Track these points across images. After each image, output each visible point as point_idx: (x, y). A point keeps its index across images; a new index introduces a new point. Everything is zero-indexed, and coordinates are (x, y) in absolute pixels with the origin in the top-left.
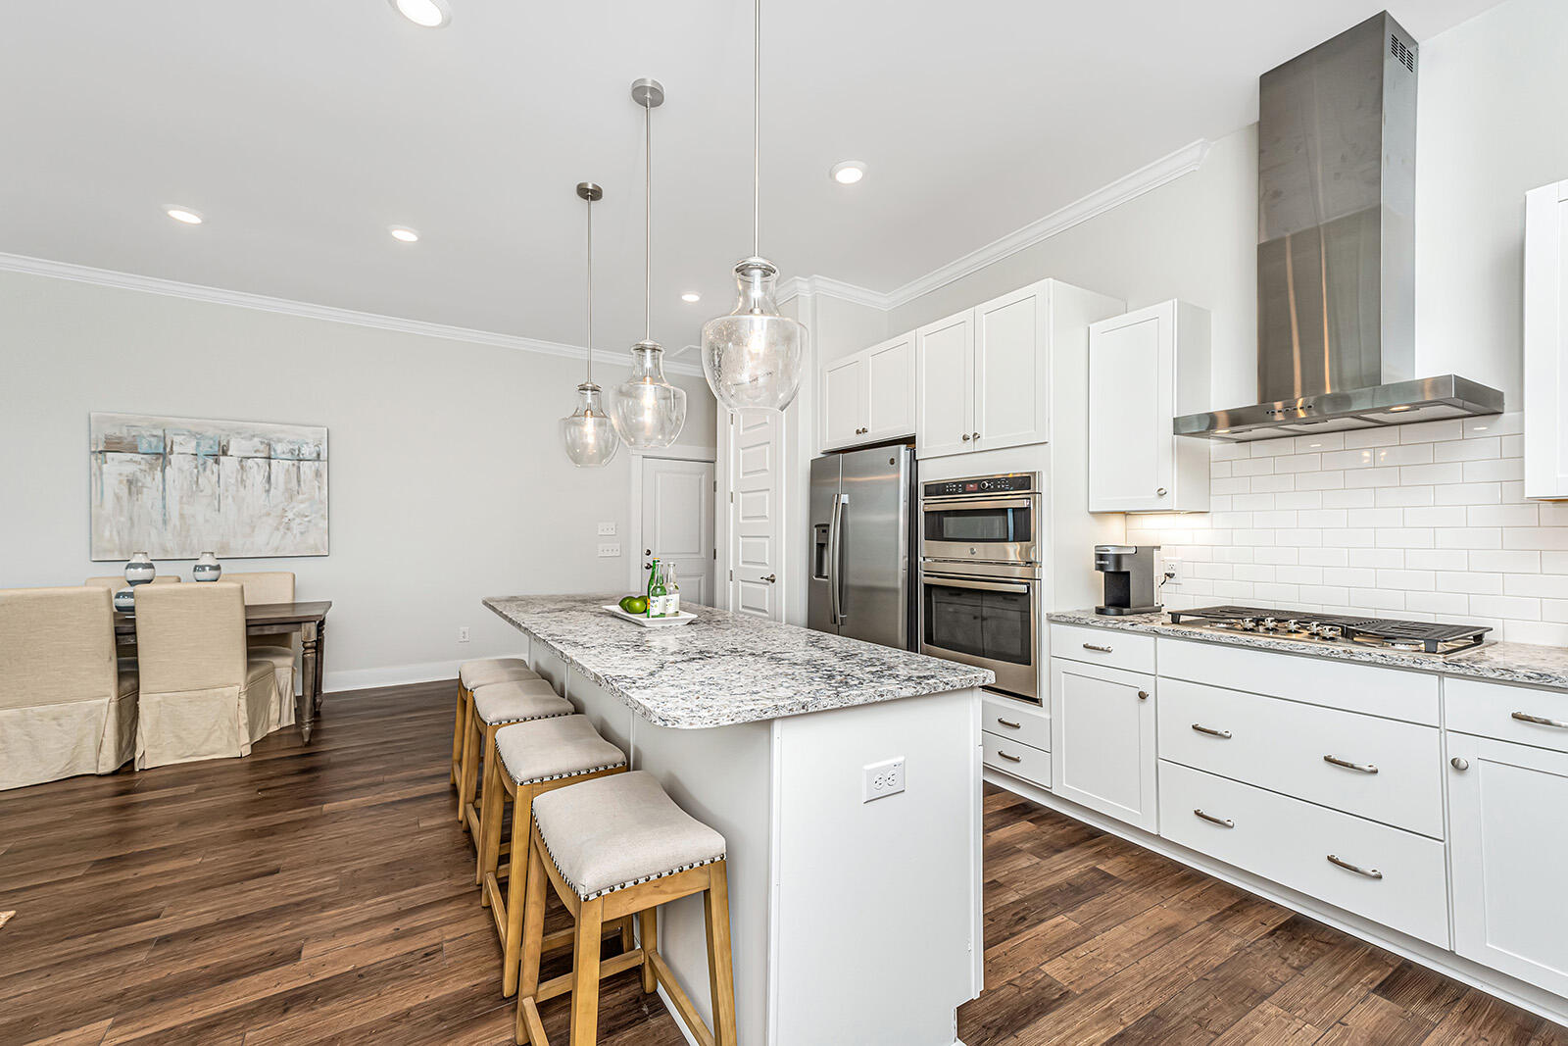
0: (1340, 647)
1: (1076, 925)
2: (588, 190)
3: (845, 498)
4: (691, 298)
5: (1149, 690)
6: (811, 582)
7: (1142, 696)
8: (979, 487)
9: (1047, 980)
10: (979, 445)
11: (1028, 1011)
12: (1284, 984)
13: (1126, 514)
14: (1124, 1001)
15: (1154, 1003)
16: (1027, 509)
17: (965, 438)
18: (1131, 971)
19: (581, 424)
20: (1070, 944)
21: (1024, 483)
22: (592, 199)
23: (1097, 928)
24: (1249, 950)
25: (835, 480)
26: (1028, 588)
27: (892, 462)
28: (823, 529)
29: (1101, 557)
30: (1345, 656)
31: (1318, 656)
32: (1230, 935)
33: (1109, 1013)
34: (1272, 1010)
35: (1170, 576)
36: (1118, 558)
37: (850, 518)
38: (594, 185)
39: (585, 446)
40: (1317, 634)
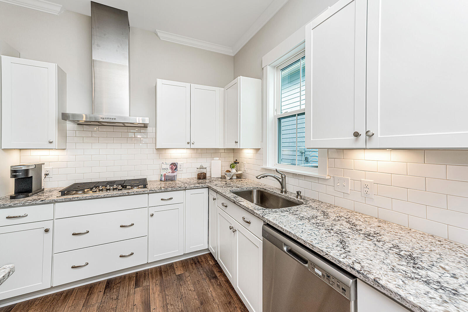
0: (125, 191)
5: (50, 227)
7: (47, 231)
12: (116, 308)
13: (20, 149)
24: (101, 306)
29: (15, 171)
30: (127, 194)
32: (93, 305)
35: (47, 175)
40: (116, 189)
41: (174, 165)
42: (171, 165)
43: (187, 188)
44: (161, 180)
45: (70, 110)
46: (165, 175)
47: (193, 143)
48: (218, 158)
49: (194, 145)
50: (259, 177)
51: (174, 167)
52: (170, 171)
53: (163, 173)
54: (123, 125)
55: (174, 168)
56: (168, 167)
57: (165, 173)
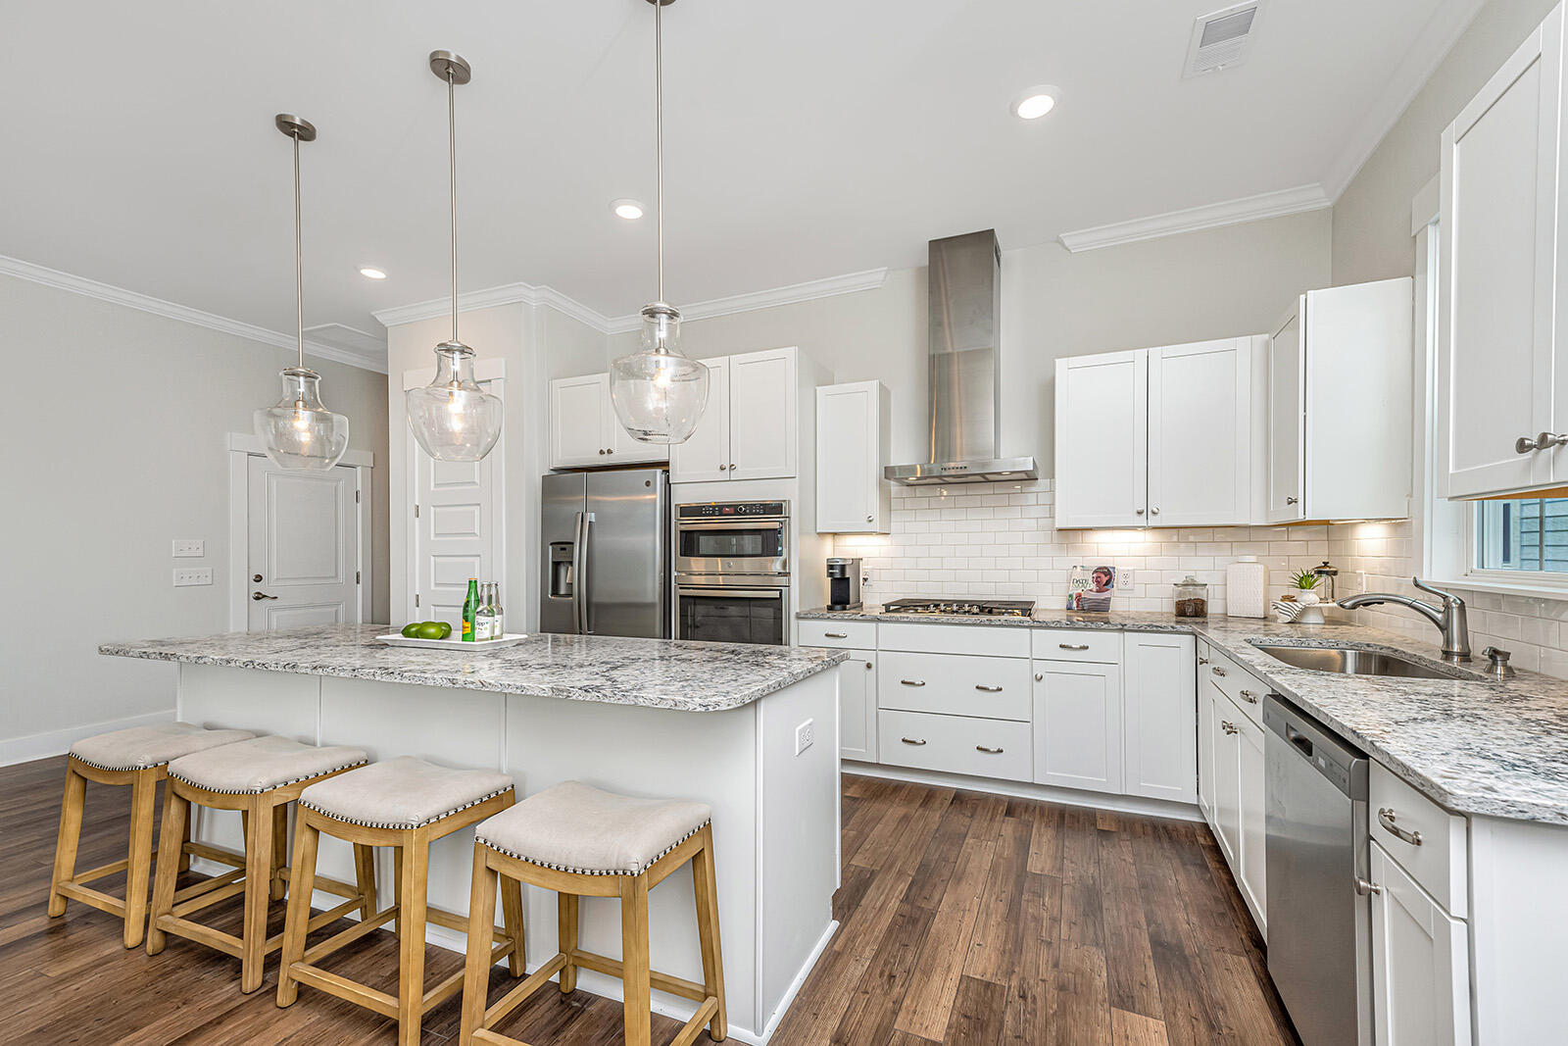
0: (984, 618)
1: (855, 832)
2: (293, 125)
3: (591, 517)
4: (373, 274)
5: (873, 661)
6: (544, 603)
7: (869, 666)
8: (735, 510)
9: (859, 869)
10: (734, 475)
11: (858, 890)
12: (969, 827)
13: (835, 534)
14: (904, 863)
15: (919, 859)
16: (777, 531)
17: (722, 469)
18: (899, 847)
19: (295, 416)
20: (858, 845)
21: (776, 509)
22: (301, 138)
23: (867, 830)
25: (579, 498)
26: (781, 594)
27: (648, 484)
28: (564, 546)
29: (831, 567)
30: (987, 623)
31: (974, 625)
32: (934, 810)
33: (900, 873)
34: (971, 841)
35: (866, 578)
36: (843, 568)
37: (597, 538)
38: (303, 121)
39: (299, 444)
40: (968, 612)
41: (1103, 573)
42: (1095, 572)
43: (1125, 628)
44: (1069, 608)
45: (895, 461)
46: (1080, 595)
47: (1155, 510)
48: (1253, 559)
49: (1158, 516)
50: (1347, 604)
51: (1105, 577)
52: (1093, 586)
53: (1075, 592)
54: (983, 480)
55: (1105, 579)
56: (1089, 576)
57: (1080, 591)
